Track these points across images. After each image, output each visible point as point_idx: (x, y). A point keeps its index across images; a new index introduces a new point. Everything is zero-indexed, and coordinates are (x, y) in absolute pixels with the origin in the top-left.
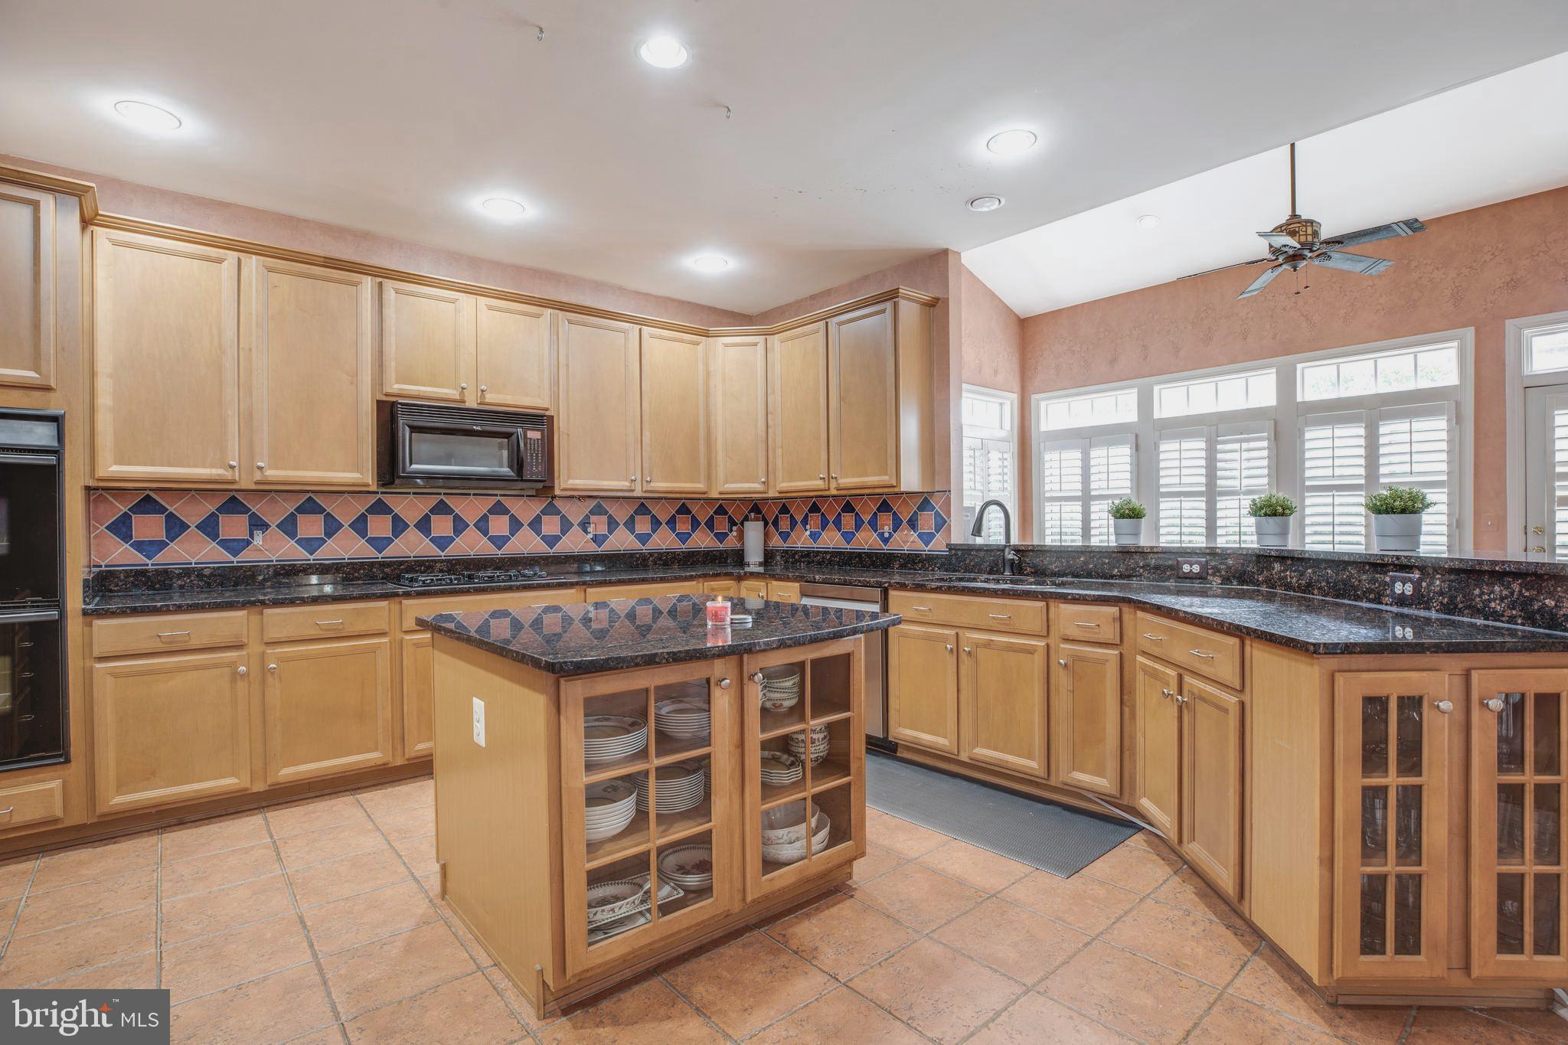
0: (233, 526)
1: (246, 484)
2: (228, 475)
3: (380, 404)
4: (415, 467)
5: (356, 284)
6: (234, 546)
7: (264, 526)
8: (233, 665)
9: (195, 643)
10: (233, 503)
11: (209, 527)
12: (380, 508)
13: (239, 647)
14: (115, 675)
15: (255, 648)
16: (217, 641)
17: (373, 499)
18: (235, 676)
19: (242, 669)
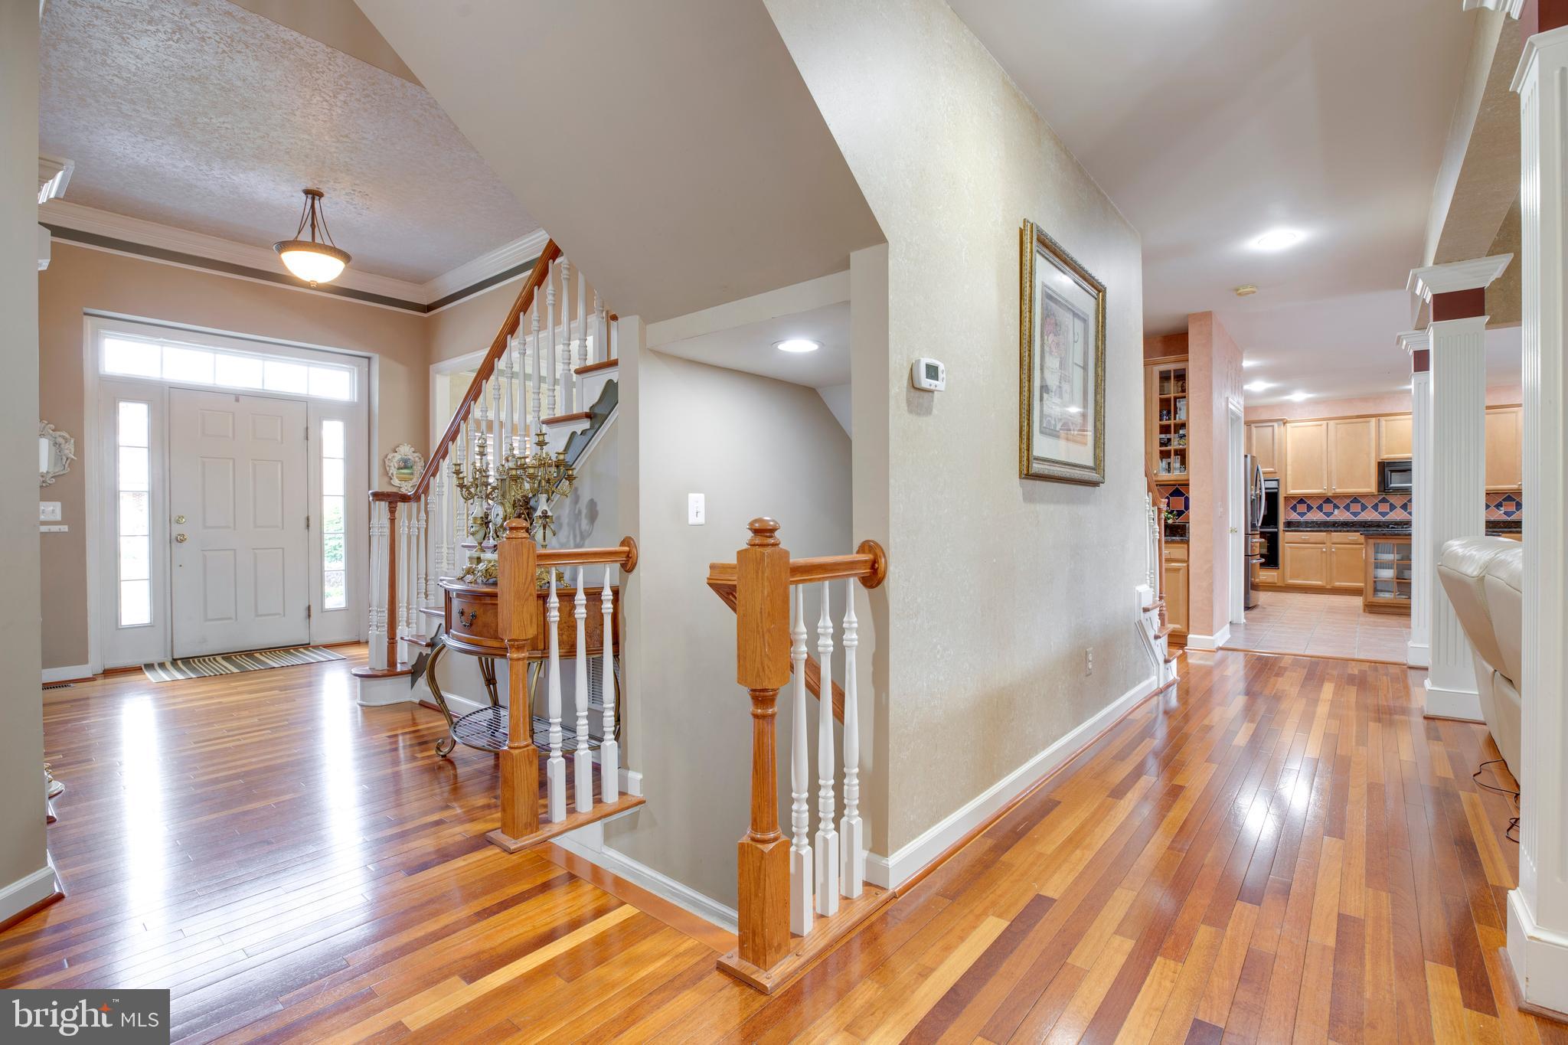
0: (1327, 508)
1: (1330, 494)
2: (1323, 491)
3: (1379, 463)
4: (1392, 485)
5: (1369, 422)
6: (1328, 514)
7: (1338, 508)
8: (1322, 548)
9: (1311, 541)
10: (1328, 500)
11: (1320, 508)
12: (1384, 501)
13: (1324, 543)
14: (1290, 547)
15: (1328, 544)
16: (1318, 541)
17: (1381, 497)
18: (1322, 552)
19: (1324, 550)
